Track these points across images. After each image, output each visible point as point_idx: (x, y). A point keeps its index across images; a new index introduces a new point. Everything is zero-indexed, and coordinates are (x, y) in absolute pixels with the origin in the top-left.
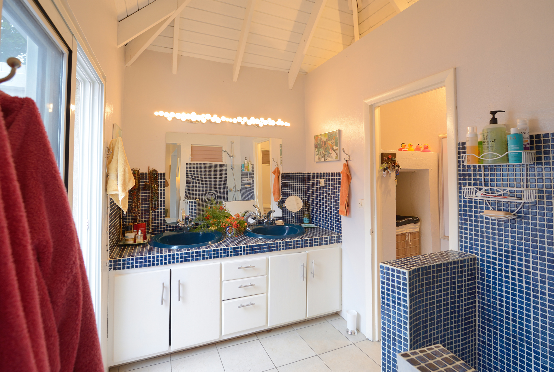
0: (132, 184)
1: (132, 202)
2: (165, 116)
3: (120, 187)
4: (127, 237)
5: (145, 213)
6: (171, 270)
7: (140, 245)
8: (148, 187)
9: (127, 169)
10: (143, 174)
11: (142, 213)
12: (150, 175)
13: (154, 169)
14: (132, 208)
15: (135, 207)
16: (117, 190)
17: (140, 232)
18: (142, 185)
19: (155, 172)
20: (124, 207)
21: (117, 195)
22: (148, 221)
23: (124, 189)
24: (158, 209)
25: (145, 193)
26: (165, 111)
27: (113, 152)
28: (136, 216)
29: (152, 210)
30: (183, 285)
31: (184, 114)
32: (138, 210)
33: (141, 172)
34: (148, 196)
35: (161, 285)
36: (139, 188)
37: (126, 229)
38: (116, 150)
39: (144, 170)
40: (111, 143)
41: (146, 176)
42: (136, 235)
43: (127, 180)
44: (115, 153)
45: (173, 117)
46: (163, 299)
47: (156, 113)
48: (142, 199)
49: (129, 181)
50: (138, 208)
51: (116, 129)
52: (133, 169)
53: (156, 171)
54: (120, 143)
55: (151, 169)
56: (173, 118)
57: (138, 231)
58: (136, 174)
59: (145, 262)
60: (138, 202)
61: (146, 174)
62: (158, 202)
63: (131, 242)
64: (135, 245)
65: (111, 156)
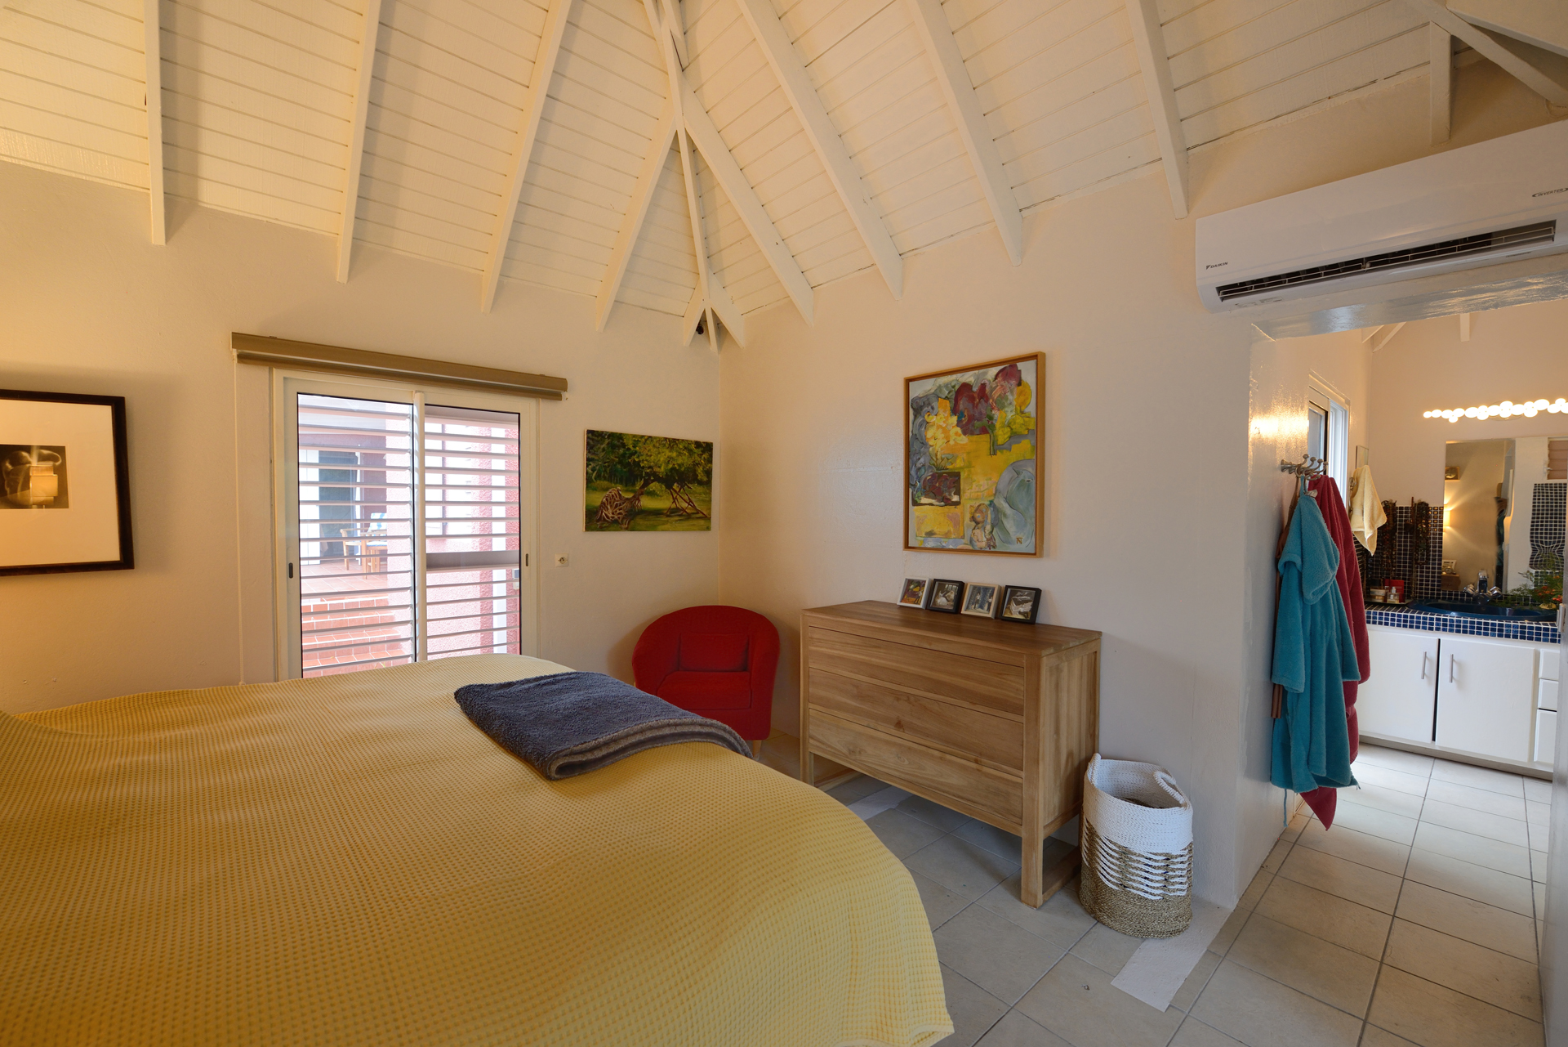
0: (1382, 520)
1: (1383, 549)
2: (1445, 417)
3: (1366, 524)
4: (1373, 592)
5: (1405, 567)
6: (1439, 640)
7: (1392, 605)
8: (1410, 529)
9: (1375, 503)
10: (1401, 508)
11: (1400, 566)
12: (1414, 510)
13: (1422, 501)
14: (1382, 557)
15: (1387, 557)
16: (1363, 527)
17: (1394, 590)
18: (1400, 525)
19: (1423, 505)
20: (1371, 547)
21: (1362, 533)
22: (1409, 579)
23: (1372, 526)
24: (1428, 563)
25: (1405, 538)
26: (1443, 409)
27: (1358, 483)
28: (1388, 570)
29: (1417, 563)
30: (1459, 664)
31: (1483, 408)
32: (1392, 562)
33: (1398, 505)
34: (1410, 542)
35: (1422, 656)
36: (1395, 529)
37: (1372, 583)
38: (1361, 480)
39: (1403, 502)
40: (1355, 473)
41: (1406, 513)
42: (1386, 593)
43: (1375, 516)
44: (1360, 485)
45: (1461, 415)
46: (1424, 674)
47: (1427, 415)
48: (1400, 546)
49: (1379, 517)
50: (1392, 559)
51: (1361, 452)
52: (1384, 502)
53: (1427, 505)
54: (1367, 472)
55: (1416, 501)
56: (1460, 418)
57: (1390, 589)
58: (1389, 508)
59: (1399, 621)
60: (1392, 550)
61: (1407, 508)
62: (1427, 553)
63: (1379, 600)
64: (1385, 605)
65: (1355, 488)
